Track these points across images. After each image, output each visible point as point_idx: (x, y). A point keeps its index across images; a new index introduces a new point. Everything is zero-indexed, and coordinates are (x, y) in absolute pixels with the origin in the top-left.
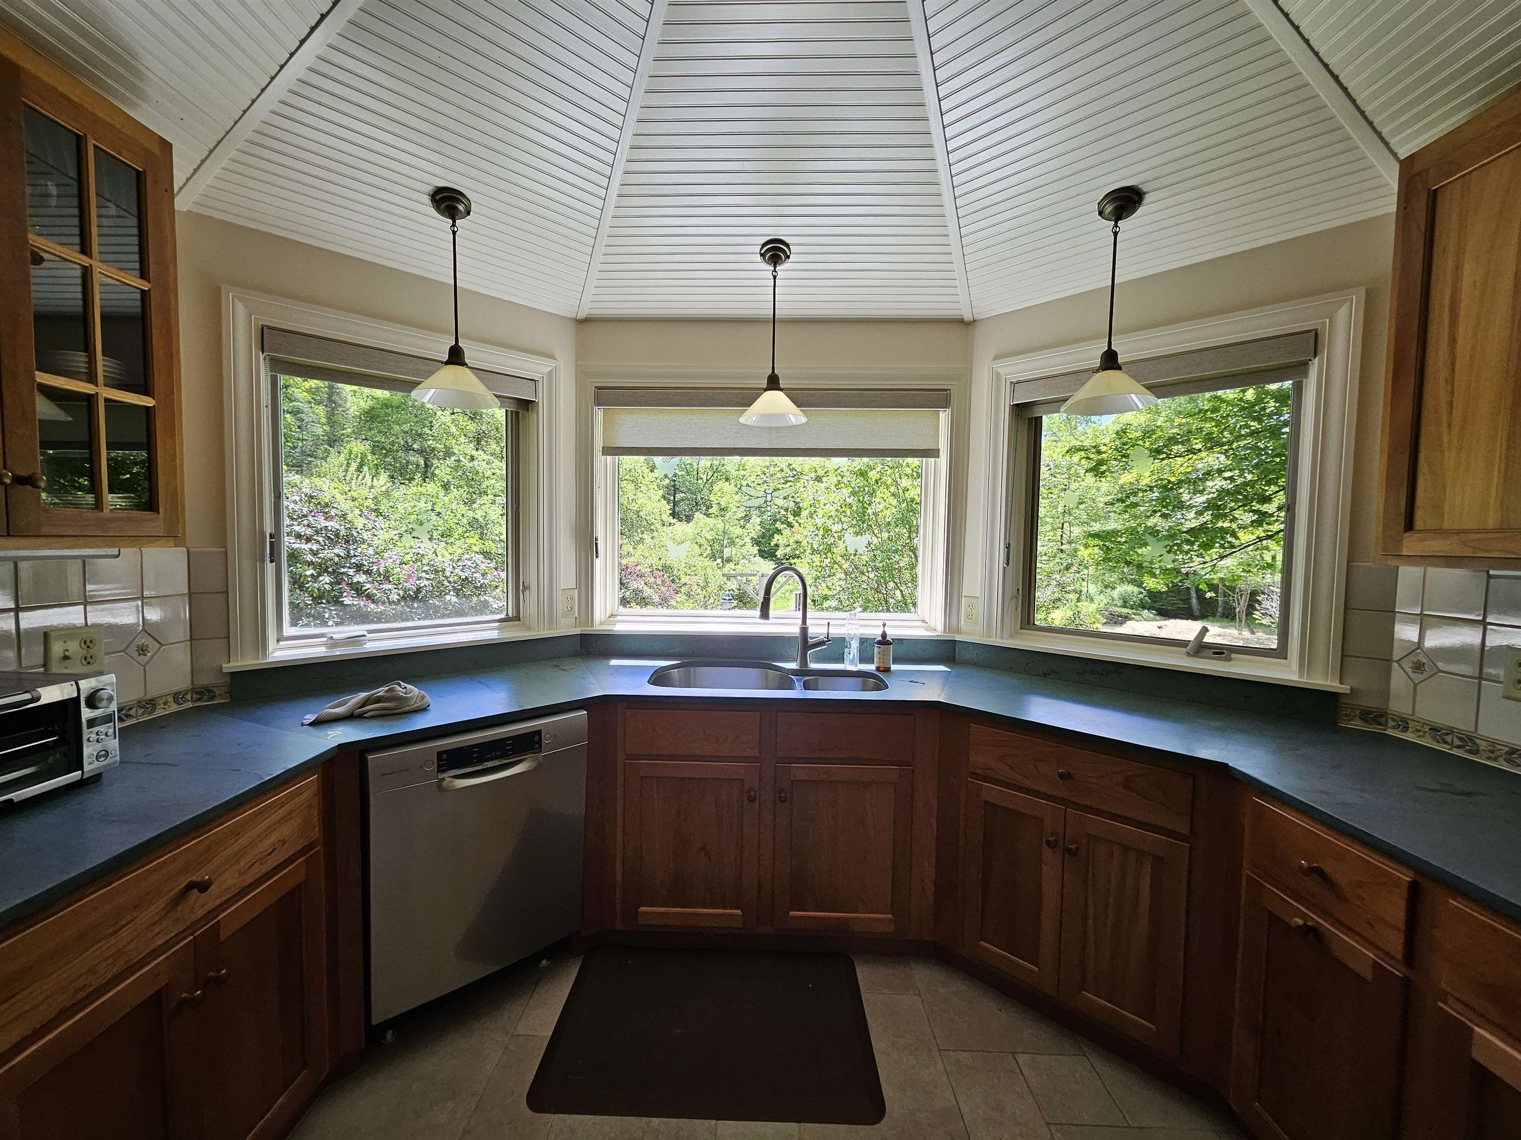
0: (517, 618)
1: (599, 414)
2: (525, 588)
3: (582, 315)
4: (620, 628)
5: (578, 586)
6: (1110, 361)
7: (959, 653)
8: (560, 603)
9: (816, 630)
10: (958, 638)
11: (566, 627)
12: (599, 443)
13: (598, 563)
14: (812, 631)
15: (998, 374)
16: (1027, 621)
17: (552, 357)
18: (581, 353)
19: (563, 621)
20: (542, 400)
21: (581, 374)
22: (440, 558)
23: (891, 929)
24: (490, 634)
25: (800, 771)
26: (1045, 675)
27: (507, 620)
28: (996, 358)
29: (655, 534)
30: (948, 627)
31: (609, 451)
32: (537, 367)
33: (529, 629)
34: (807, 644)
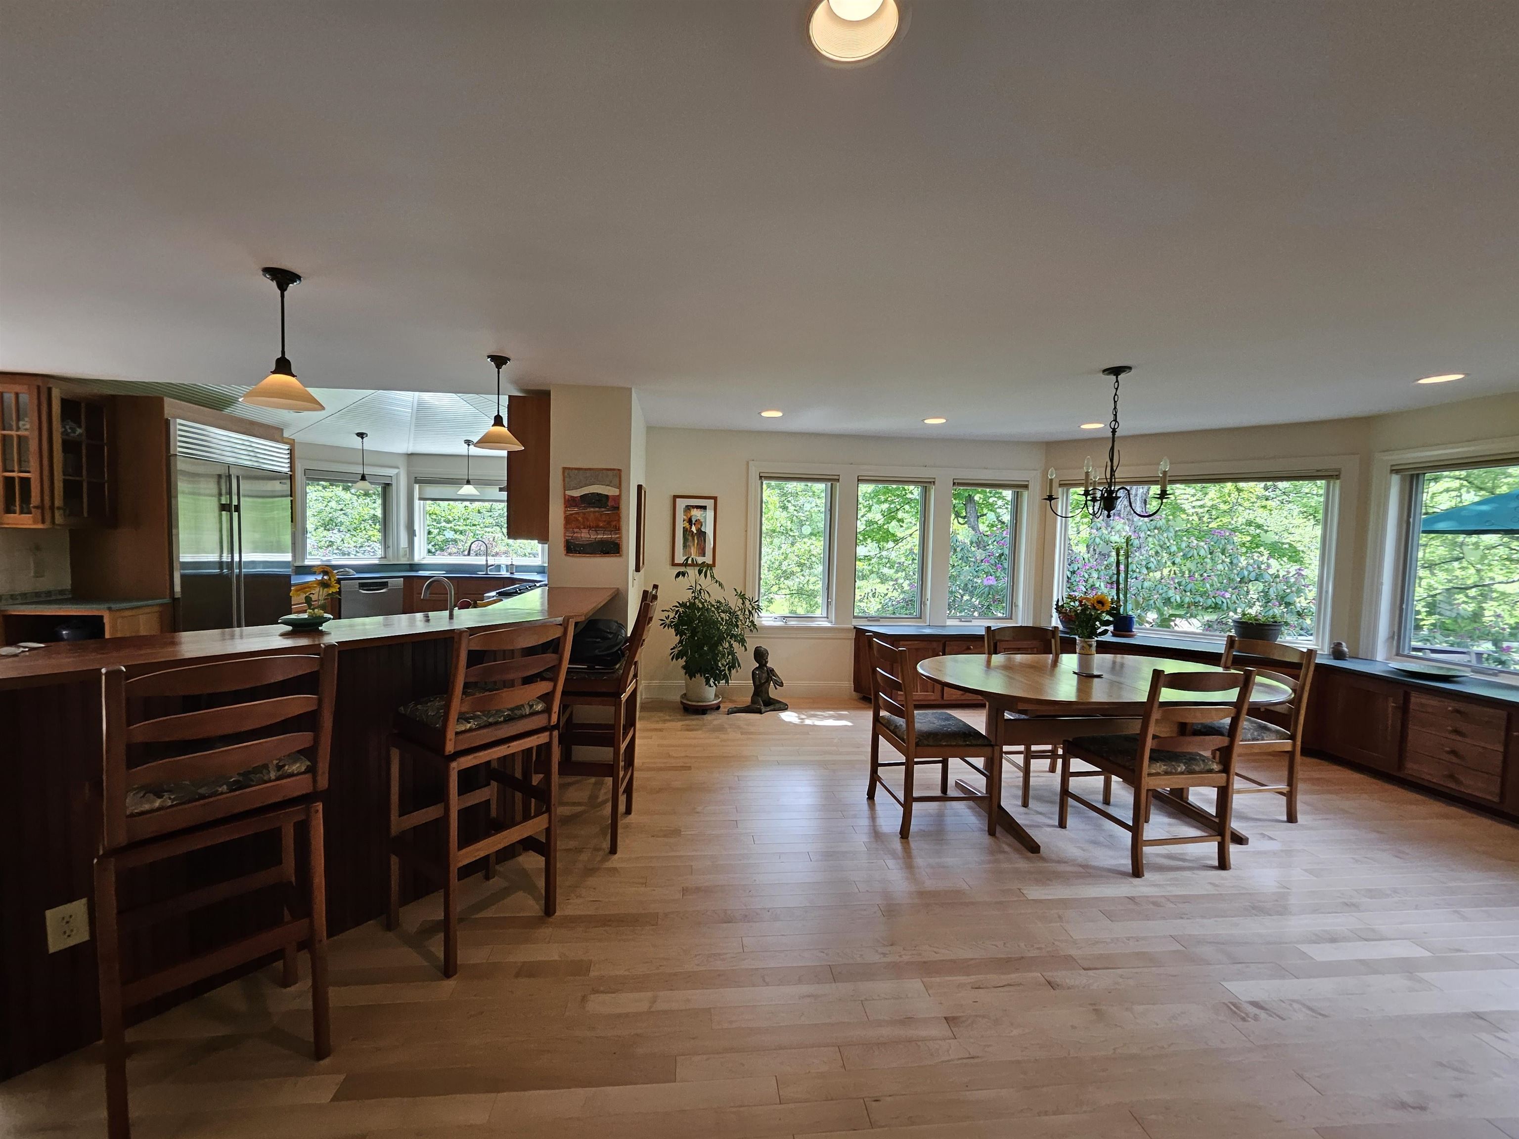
0: (385, 557)
1: (417, 486)
2: (389, 547)
3: (409, 453)
4: (424, 561)
5: (409, 547)
8: (401, 552)
9: (491, 562)
11: (404, 561)
12: (416, 497)
13: (416, 539)
14: (489, 562)
17: (398, 468)
18: (409, 465)
19: (402, 559)
20: (395, 483)
21: (409, 473)
22: (346, 545)
24: (376, 562)
27: (382, 558)
31: (420, 499)
32: (392, 472)
33: (390, 561)
34: (487, 566)
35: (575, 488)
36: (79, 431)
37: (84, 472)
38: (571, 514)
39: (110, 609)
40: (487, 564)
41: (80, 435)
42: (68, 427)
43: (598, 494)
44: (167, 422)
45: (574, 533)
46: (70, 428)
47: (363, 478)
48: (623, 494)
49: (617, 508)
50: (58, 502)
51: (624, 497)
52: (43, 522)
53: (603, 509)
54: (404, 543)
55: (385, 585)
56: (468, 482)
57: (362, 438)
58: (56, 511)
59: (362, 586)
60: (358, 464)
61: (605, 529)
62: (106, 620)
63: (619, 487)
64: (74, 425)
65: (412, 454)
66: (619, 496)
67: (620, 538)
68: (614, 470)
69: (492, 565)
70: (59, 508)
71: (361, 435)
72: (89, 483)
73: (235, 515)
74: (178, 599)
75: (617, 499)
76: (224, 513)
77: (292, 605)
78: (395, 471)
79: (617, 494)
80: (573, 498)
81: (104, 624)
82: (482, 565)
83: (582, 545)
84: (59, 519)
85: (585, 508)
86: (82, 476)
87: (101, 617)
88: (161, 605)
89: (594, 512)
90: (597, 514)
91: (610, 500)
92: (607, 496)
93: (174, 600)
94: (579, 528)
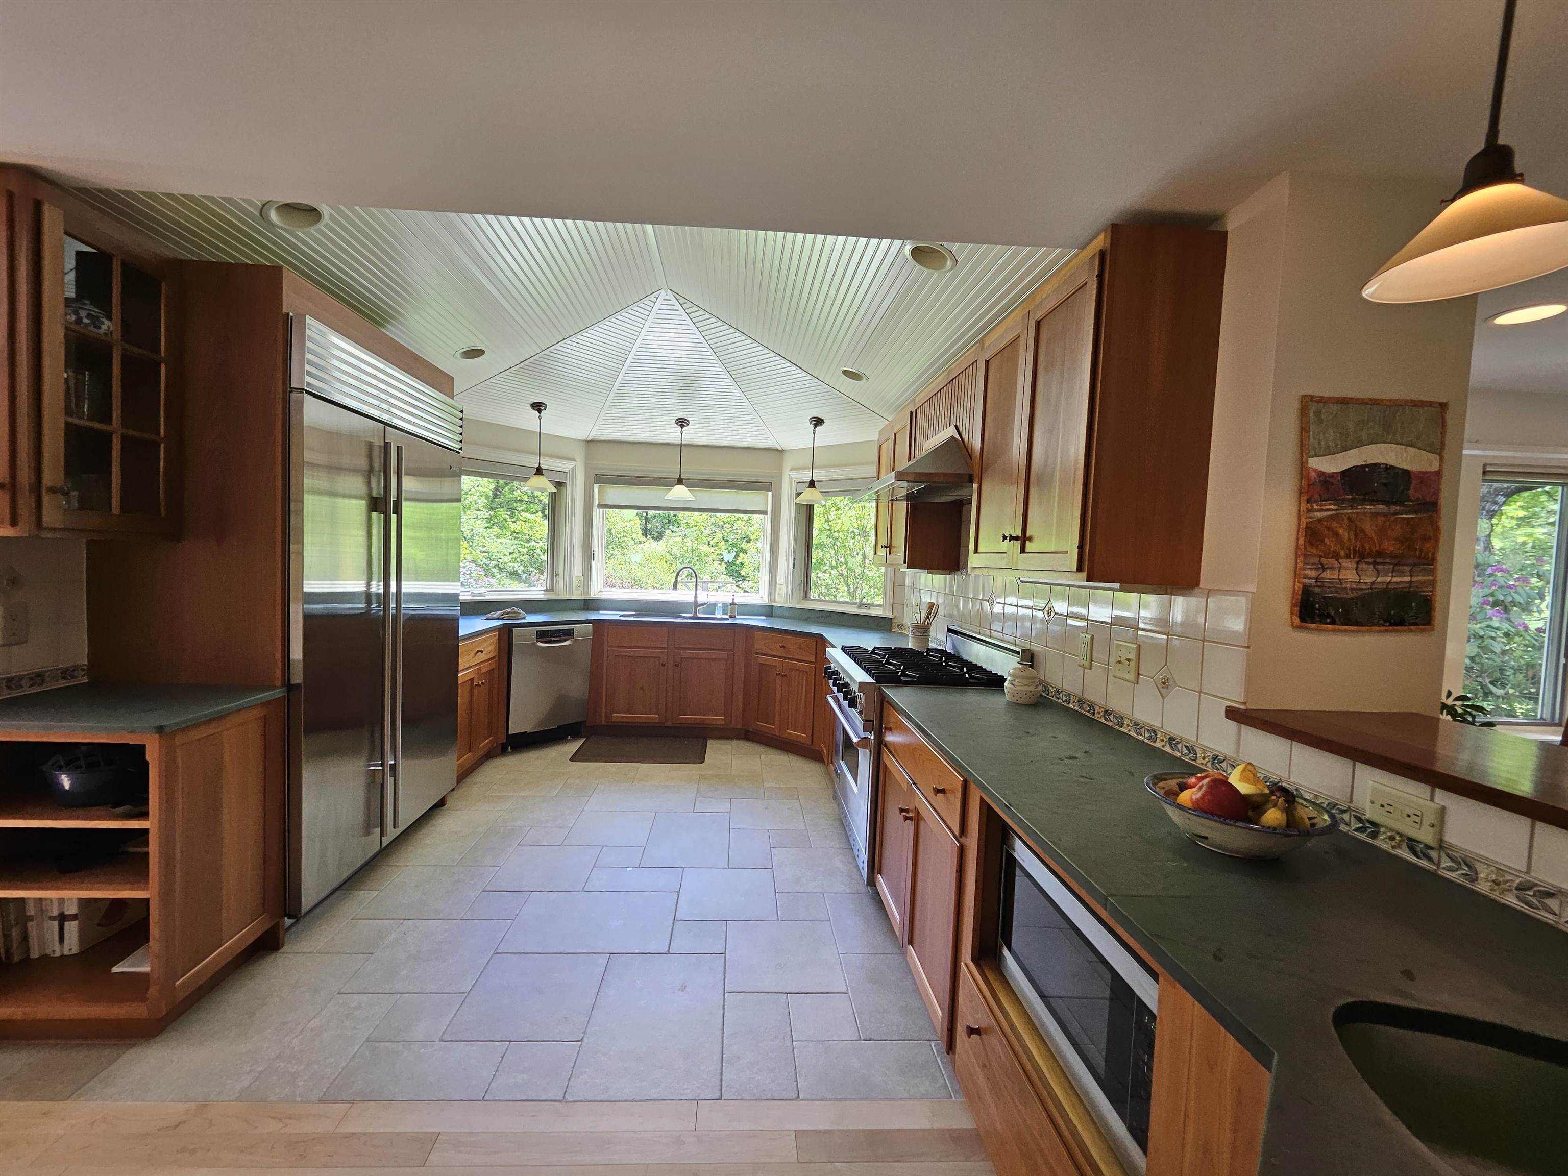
0: (554, 590)
1: (597, 487)
2: (557, 575)
3: (590, 439)
4: (604, 596)
5: (584, 575)
6: (812, 484)
7: (775, 612)
8: (575, 583)
9: (702, 599)
10: (774, 604)
11: (577, 595)
12: (596, 502)
13: (594, 563)
14: (699, 599)
15: (792, 478)
16: (806, 596)
17: (574, 460)
18: (588, 457)
19: (576, 592)
20: (569, 482)
21: (587, 467)
23: (723, 723)
24: (540, 596)
25: (685, 653)
26: (806, 619)
27: (547, 590)
28: (792, 469)
29: (625, 551)
30: (770, 600)
31: (601, 506)
32: (565, 466)
33: (558, 595)
34: (696, 605)
35: (1329, 452)
36: (106, 325)
37: (116, 414)
38: (1320, 520)
39: (160, 730)
40: (696, 602)
41: (109, 333)
42: (83, 314)
43: (1388, 468)
44: (287, 321)
45: (1324, 569)
46: (88, 316)
47: (539, 471)
48: (1444, 470)
49: (1431, 507)
50: (52, 475)
51: (1446, 474)
52: (14, 523)
53: (1394, 508)
54: (578, 570)
55: (569, 634)
56: (680, 481)
57: (539, 411)
58: (46, 499)
59: (542, 636)
60: (532, 453)
61: (1398, 562)
62: (152, 756)
63: (1439, 449)
64: (95, 311)
65: (592, 441)
66: (1438, 473)
67: (1433, 584)
68: (1430, 404)
69: (704, 604)
70: (52, 490)
71: (538, 407)
72: (124, 438)
73: (394, 517)
74: (298, 685)
75: (1431, 480)
76: (374, 514)
77: (458, 672)
78: (574, 464)
79: (1435, 467)
80: (1325, 480)
81: (147, 764)
82: (689, 604)
83: (1344, 603)
84: (51, 515)
85: (1353, 503)
86: (109, 421)
87: (140, 750)
88: (267, 704)
89: (1375, 515)
90: (1381, 519)
91: (1414, 483)
92: (1407, 472)
93: (290, 688)
94: (1336, 556)
